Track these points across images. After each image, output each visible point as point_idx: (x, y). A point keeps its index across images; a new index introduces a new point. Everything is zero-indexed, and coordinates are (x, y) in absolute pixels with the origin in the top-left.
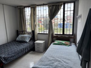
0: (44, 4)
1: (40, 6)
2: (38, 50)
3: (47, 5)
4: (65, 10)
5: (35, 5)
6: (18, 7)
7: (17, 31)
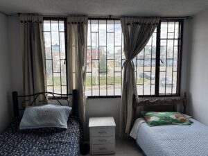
0: (110, 16)
1: (97, 21)
2: (101, 149)
3: (119, 19)
4: (161, 37)
5: (84, 16)
6: (19, 14)
7: (15, 94)
